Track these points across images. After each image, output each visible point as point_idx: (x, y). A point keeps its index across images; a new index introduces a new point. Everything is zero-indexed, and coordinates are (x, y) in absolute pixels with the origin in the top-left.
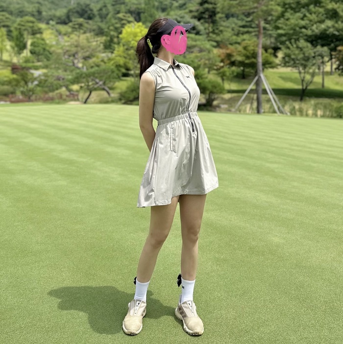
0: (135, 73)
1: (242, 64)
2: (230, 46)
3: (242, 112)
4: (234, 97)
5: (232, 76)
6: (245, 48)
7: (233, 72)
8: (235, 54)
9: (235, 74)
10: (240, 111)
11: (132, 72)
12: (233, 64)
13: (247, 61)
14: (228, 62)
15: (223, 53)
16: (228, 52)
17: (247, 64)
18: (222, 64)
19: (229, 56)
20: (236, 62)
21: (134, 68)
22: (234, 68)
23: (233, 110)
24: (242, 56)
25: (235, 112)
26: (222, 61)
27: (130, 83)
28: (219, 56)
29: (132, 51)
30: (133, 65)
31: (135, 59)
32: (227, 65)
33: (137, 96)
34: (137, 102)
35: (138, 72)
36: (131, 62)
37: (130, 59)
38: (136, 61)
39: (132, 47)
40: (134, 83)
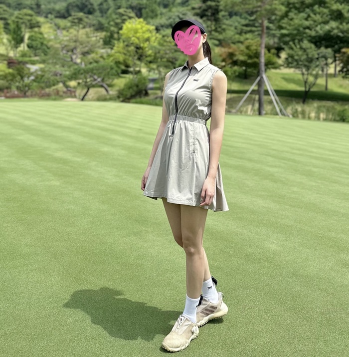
0: (134, 70)
1: (244, 63)
2: (232, 45)
3: (243, 113)
4: (234, 98)
5: (234, 75)
6: (248, 48)
7: (235, 72)
8: (237, 53)
9: (237, 74)
10: (241, 112)
11: (131, 69)
12: (235, 63)
13: (249, 61)
14: (230, 61)
15: (225, 52)
16: (230, 51)
17: (249, 64)
18: (223, 64)
19: (231, 55)
20: (239, 62)
21: (133, 65)
22: (236, 68)
23: (234, 111)
24: (244, 56)
25: (236, 113)
26: (224, 60)
27: (128, 80)
28: (221, 56)
29: (132, 48)
30: (133, 61)
31: (135, 56)
32: (228, 64)
33: (133, 93)
34: (134, 100)
35: (137, 69)
36: (131, 59)
37: (130, 56)
38: (136, 57)
39: (132, 44)
40: (132, 80)
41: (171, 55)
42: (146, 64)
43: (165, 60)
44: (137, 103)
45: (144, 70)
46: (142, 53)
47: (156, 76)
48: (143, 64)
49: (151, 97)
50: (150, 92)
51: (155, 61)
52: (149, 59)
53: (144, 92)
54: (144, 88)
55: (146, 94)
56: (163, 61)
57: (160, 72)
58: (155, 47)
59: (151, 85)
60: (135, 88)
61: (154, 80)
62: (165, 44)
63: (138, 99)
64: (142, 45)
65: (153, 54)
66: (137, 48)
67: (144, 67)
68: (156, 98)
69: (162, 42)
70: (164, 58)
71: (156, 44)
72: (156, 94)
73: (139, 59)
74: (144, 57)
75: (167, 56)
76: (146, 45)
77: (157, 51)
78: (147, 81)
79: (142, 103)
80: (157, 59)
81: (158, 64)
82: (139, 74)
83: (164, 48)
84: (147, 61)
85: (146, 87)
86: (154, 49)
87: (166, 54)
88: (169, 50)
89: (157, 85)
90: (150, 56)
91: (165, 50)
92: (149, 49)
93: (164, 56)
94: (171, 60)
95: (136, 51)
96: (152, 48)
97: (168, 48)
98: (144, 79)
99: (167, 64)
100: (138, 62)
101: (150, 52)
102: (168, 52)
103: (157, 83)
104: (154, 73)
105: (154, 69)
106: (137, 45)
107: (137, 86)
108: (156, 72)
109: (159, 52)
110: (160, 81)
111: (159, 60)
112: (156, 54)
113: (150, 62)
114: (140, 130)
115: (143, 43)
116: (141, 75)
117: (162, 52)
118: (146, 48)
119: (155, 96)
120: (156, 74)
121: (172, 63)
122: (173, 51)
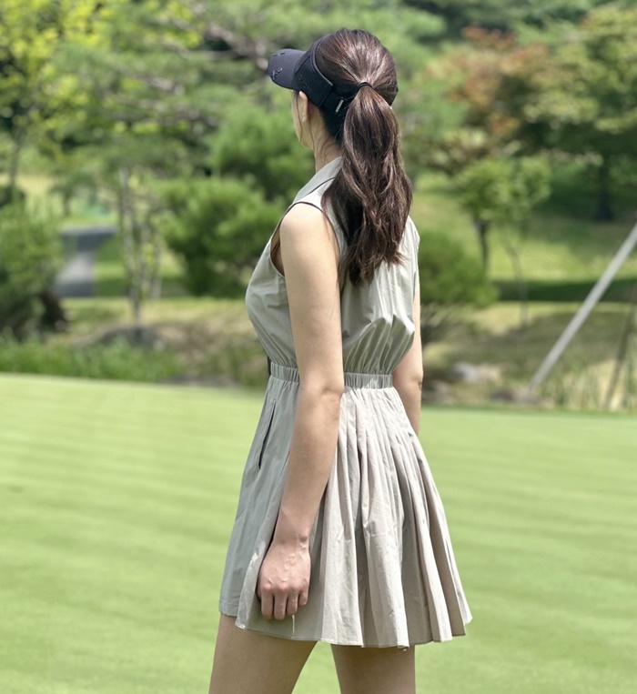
1: (576, 136)
2: (528, 35)
3: (573, 405)
4: (539, 322)
5: (526, 203)
6: (597, 50)
7: (531, 185)
8: (544, 80)
9: (544, 192)
10: (561, 401)
12: (536, 135)
13: (605, 124)
14: (512, 124)
15: (484, 75)
16: (509, 65)
17: (607, 136)
18: (477, 139)
19: (516, 91)
20: (555, 126)
22: (536, 164)
23: (522, 390)
24: (578, 95)
25: (535, 405)
26: (477, 120)
28: (461, 93)
32: (505, 141)
41: (181, 101)
42: (46, 153)
43: (151, 126)
45: (36, 187)
46: (23, 89)
47: (105, 221)
48: (29, 155)
49: (81, 334)
50: (71, 306)
51: (98, 133)
52: (61, 125)
53: (38, 309)
54: (36, 287)
55: (53, 319)
56: (140, 137)
57: (124, 200)
58: (92, 61)
59: (77, 270)
61: (92, 243)
62: (150, 38)
64: (19, 48)
65: (82, 99)
67: (39, 171)
68: (107, 340)
69: (128, 28)
70: (145, 117)
71: (93, 42)
72: (107, 316)
73: (7, 125)
74: (34, 114)
75: (161, 107)
76: (41, 46)
77: (106, 80)
78: (56, 246)
79: (28, 367)
80: (110, 124)
81: (114, 151)
82: (7, 211)
83: (140, 64)
84: (51, 134)
85: (51, 279)
86: (84, 68)
87: (154, 93)
88: (169, 71)
89: (113, 270)
90: (68, 107)
91: (146, 76)
92: (61, 72)
93: (144, 104)
94: (183, 126)
96: (73, 63)
97: (164, 60)
98: (39, 236)
99: (158, 150)
100: (3, 144)
101: (65, 87)
102: (165, 84)
103: (113, 257)
104: (93, 201)
105: (88, 181)
108: (104, 195)
109: (115, 87)
110: (129, 242)
111: (120, 128)
112: (96, 94)
113: (70, 143)
115: (29, 40)
116: (23, 215)
117: (130, 84)
118: (42, 62)
119: (102, 330)
120: (106, 208)
121: (192, 144)
122: (193, 77)
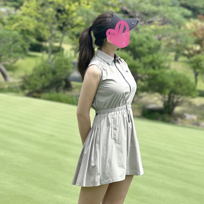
0: (51, 46)
11: (47, 44)
18: (198, 48)
21: (50, 38)
27: (39, 62)
28: (195, 34)
29: (50, 10)
30: (51, 32)
31: (54, 23)
33: (47, 84)
34: (46, 95)
35: (57, 44)
36: (47, 27)
37: (46, 22)
38: (55, 26)
39: (51, 3)
40: (47, 62)
42: (71, 38)
44: (51, 99)
46: (66, 19)
48: (66, 38)
50: (74, 84)
52: (76, 30)
53: (64, 83)
54: (64, 77)
55: (68, 86)
58: (88, 13)
60: (50, 76)
63: (54, 94)
64: (67, 7)
65: (83, 24)
66: (59, 11)
67: (68, 43)
69: (99, 5)
73: (61, 29)
74: (69, 26)
76: (74, 7)
78: (71, 66)
82: (58, 53)
84: (73, 33)
85: (69, 74)
86: (85, 15)
90: (78, 25)
92: (78, 15)
95: (57, 16)
96: (83, 13)
98: (66, 62)
100: (59, 34)
101: (79, 20)
106: (59, 5)
107: (54, 73)
114: (52, 136)
115: (70, 5)
116: (62, 55)
118: (73, 12)
